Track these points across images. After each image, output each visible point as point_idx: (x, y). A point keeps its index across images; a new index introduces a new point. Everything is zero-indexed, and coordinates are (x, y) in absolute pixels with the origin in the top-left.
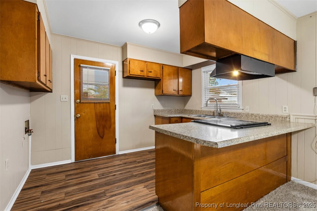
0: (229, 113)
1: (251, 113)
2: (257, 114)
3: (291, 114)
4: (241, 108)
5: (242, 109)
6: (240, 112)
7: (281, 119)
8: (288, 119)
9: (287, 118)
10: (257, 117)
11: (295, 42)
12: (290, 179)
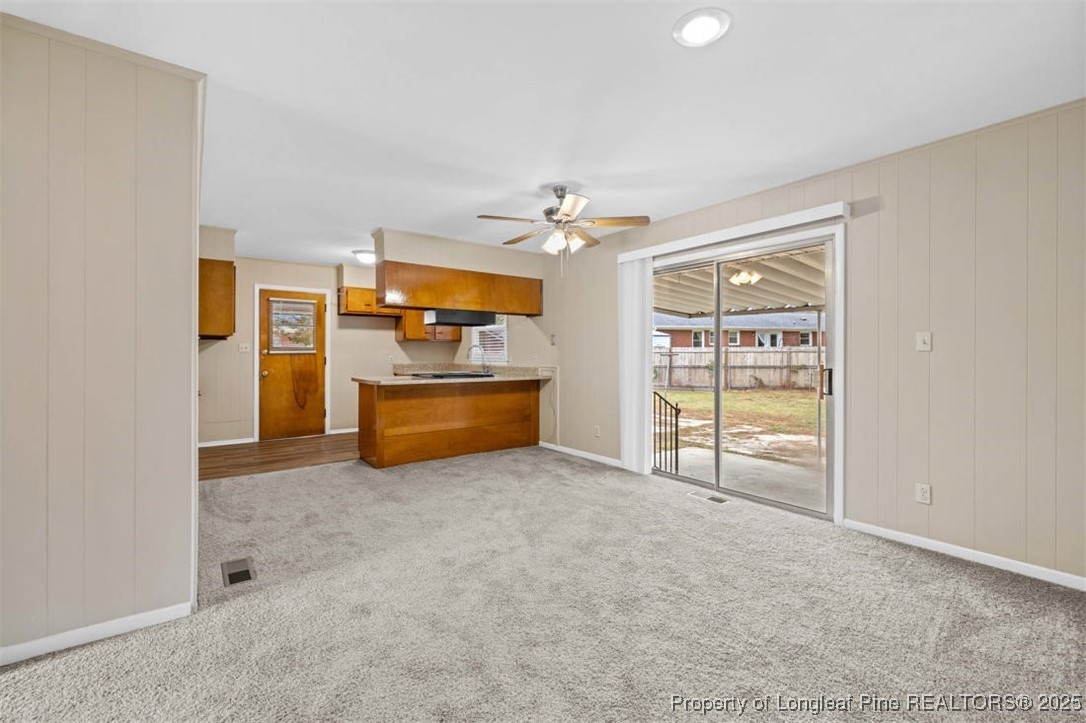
3: (539, 366)
5: (507, 362)
8: (536, 372)
11: (541, 281)
12: (536, 443)
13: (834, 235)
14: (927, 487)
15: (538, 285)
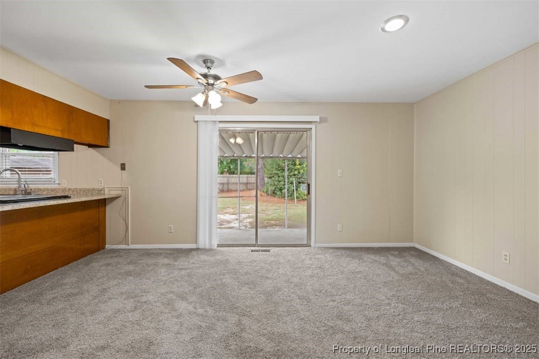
0: (40, 190)
1: (68, 187)
2: (75, 189)
3: (106, 186)
4: (57, 182)
5: (59, 184)
6: (56, 187)
7: (97, 192)
8: (103, 192)
9: (102, 190)
10: (74, 193)
11: (108, 121)
12: (103, 248)
13: (311, 129)
14: (341, 225)
15: (105, 124)
